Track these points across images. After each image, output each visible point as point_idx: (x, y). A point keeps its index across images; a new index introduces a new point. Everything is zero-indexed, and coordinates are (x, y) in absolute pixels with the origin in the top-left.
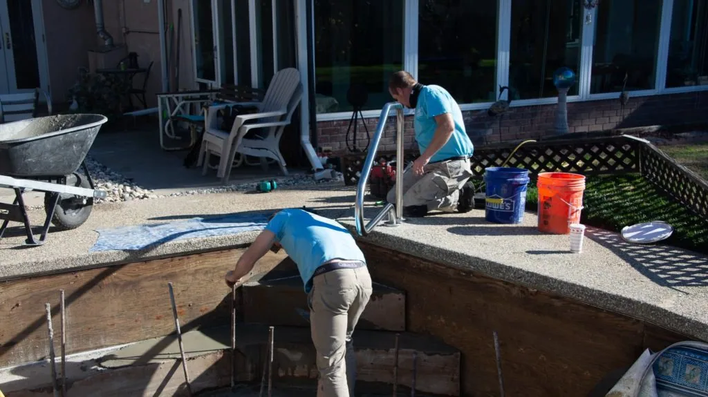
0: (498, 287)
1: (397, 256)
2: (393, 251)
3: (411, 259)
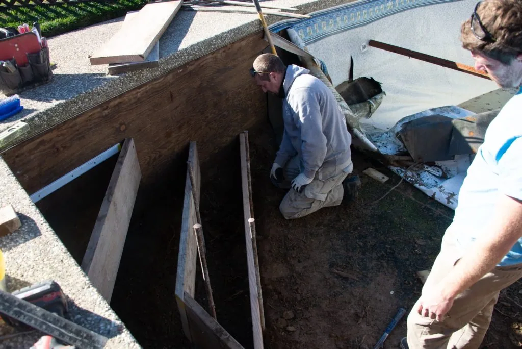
0: (208, 61)
1: (107, 108)
2: (101, 106)
3: (125, 98)
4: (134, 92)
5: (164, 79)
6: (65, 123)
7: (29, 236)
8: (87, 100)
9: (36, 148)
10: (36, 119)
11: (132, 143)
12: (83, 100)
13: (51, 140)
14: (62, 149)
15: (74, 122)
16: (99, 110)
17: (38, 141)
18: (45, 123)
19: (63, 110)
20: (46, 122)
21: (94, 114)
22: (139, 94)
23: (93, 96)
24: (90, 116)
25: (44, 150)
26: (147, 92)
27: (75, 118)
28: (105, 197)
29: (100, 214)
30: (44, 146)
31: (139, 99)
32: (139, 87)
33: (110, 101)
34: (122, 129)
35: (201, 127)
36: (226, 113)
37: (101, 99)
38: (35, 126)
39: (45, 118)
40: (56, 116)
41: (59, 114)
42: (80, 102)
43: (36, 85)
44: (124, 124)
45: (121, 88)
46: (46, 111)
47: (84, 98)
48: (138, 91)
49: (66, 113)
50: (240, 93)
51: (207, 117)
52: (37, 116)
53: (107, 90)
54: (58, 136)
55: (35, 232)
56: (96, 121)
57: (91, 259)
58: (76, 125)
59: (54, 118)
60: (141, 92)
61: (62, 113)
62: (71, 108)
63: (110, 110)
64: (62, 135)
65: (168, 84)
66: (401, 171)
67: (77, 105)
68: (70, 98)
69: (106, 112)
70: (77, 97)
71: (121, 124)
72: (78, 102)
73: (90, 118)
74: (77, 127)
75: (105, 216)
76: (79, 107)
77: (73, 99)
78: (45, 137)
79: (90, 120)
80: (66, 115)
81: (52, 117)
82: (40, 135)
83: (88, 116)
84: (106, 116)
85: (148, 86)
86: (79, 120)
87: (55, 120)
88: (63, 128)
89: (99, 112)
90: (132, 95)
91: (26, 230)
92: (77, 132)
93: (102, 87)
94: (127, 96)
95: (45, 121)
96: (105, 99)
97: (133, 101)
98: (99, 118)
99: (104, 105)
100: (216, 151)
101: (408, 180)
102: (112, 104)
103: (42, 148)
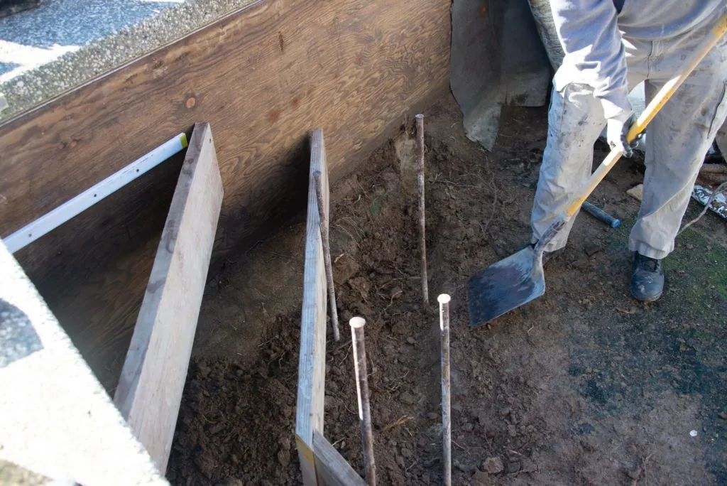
1: (161, 64)
2: (149, 59)
3: (196, 46)
4: (212, 34)
5: (267, 9)
6: (78, 93)
7: (15, 349)
8: (122, 47)
9: (22, 142)
10: (21, 84)
11: (208, 133)
12: (115, 47)
13: (51, 126)
14: (74, 145)
15: (97, 91)
16: (145, 67)
17: (25, 127)
18: (39, 92)
19: (75, 67)
20: (42, 90)
21: (135, 76)
22: (221, 37)
23: (134, 40)
24: (128, 80)
25: (38, 146)
26: (236, 33)
27: (100, 83)
28: (162, 243)
29: (153, 278)
30: (39, 137)
31: (221, 47)
32: (223, 23)
33: (166, 50)
34: (189, 106)
35: (332, 102)
36: (377, 75)
37: (149, 46)
38: (19, 98)
39: (39, 83)
40: (62, 79)
41: (67, 74)
42: (108, 52)
43: (14, 9)
44: (193, 96)
45: (189, 24)
46: (41, 67)
47: (116, 45)
48: (221, 31)
49: (81, 74)
50: (403, 37)
51: (344, 83)
52: (23, 78)
53: (160, 28)
54: (65, 119)
55: (28, 341)
56: (139, 89)
57: (139, 372)
58: (99, 97)
59: (56, 83)
60: (225, 35)
61: (72, 72)
62: (90, 63)
63: (167, 67)
64: (72, 116)
65: (276, 18)
66: (704, 192)
67: (102, 58)
68: (88, 43)
69: (159, 71)
70: (102, 41)
71: (188, 96)
72: (105, 52)
73: (129, 84)
74: (103, 102)
75: (161, 283)
76: (107, 62)
77: (95, 45)
78: (38, 122)
79: (127, 88)
80: (81, 77)
81: (53, 81)
82: (28, 118)
83: (124, 80)
84: (159, 80)
85: (238, 22)
86: (106, 88)
87: (59, 86)
88: (77, 102)
89: (145, 72)
90: (209, 39)
91: (8, 337)
92: (103, 112)
93: (151, 21)
94: (198, 40)
95: (38, 88)
96: (156, 45)
97: (210, 51)
98: (146, 83)
99: (154, 59)
100: (357, 147)
101: (718, 211)
102: (170, 56)
103: (33, 141)
